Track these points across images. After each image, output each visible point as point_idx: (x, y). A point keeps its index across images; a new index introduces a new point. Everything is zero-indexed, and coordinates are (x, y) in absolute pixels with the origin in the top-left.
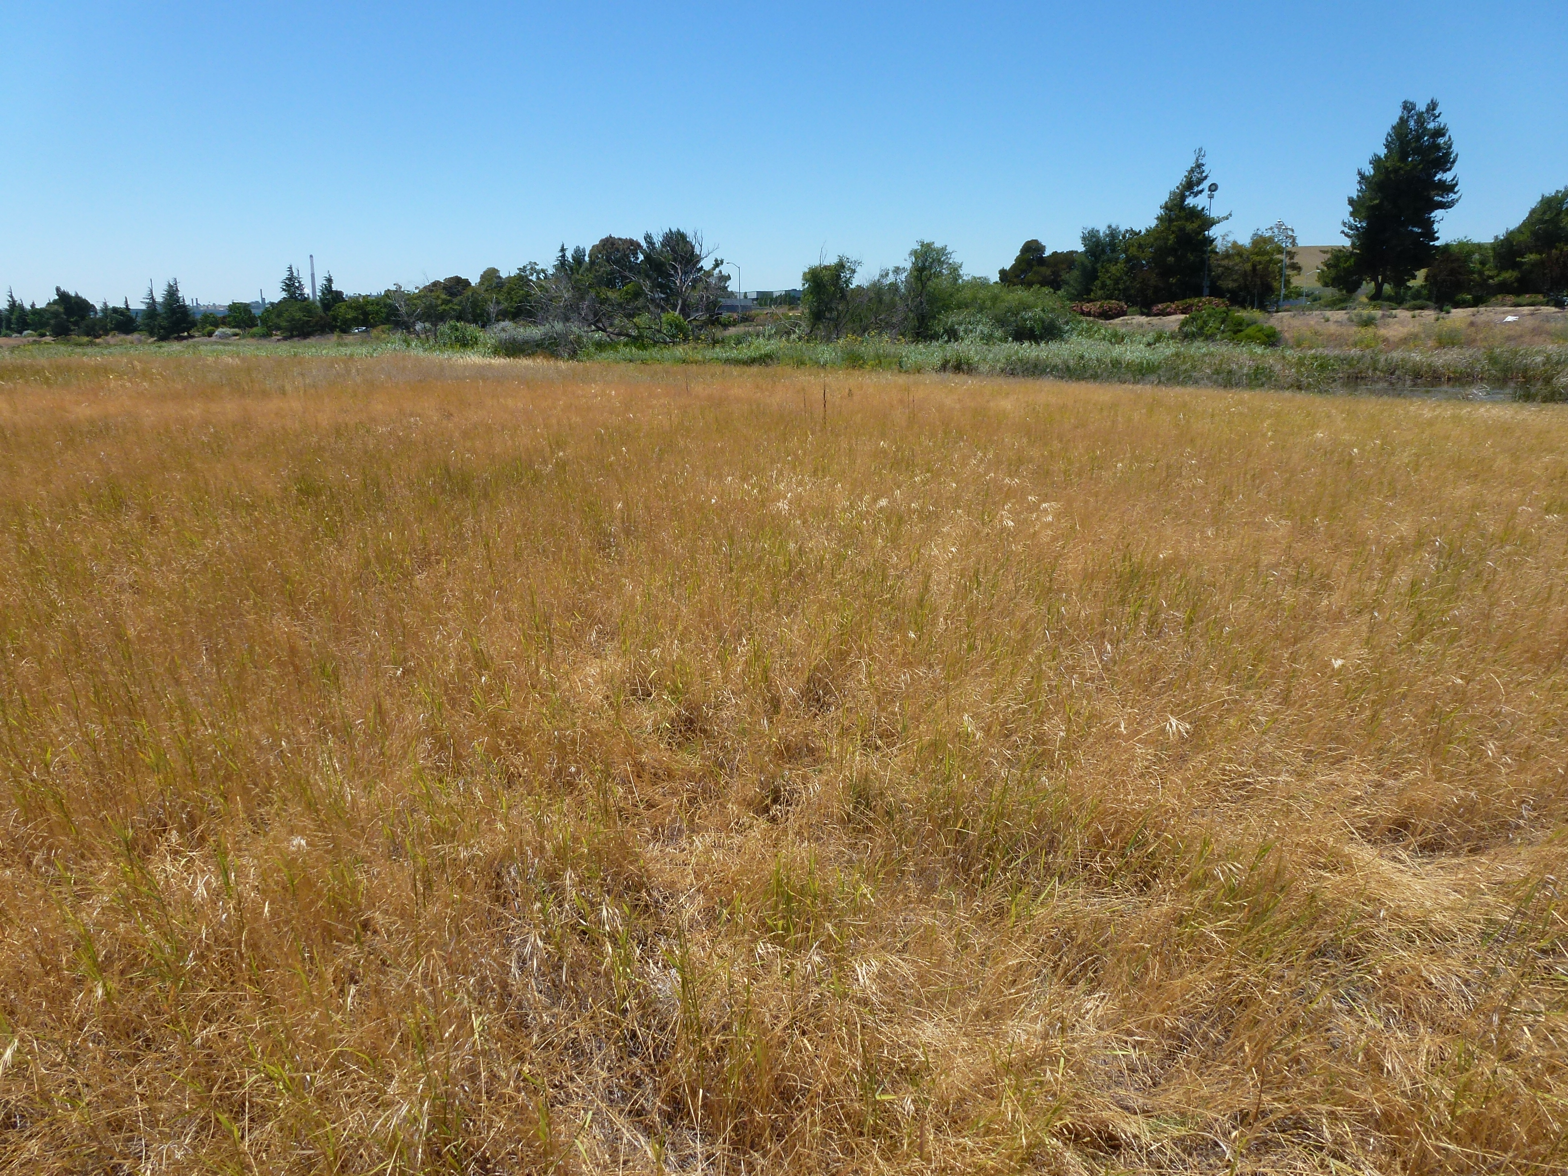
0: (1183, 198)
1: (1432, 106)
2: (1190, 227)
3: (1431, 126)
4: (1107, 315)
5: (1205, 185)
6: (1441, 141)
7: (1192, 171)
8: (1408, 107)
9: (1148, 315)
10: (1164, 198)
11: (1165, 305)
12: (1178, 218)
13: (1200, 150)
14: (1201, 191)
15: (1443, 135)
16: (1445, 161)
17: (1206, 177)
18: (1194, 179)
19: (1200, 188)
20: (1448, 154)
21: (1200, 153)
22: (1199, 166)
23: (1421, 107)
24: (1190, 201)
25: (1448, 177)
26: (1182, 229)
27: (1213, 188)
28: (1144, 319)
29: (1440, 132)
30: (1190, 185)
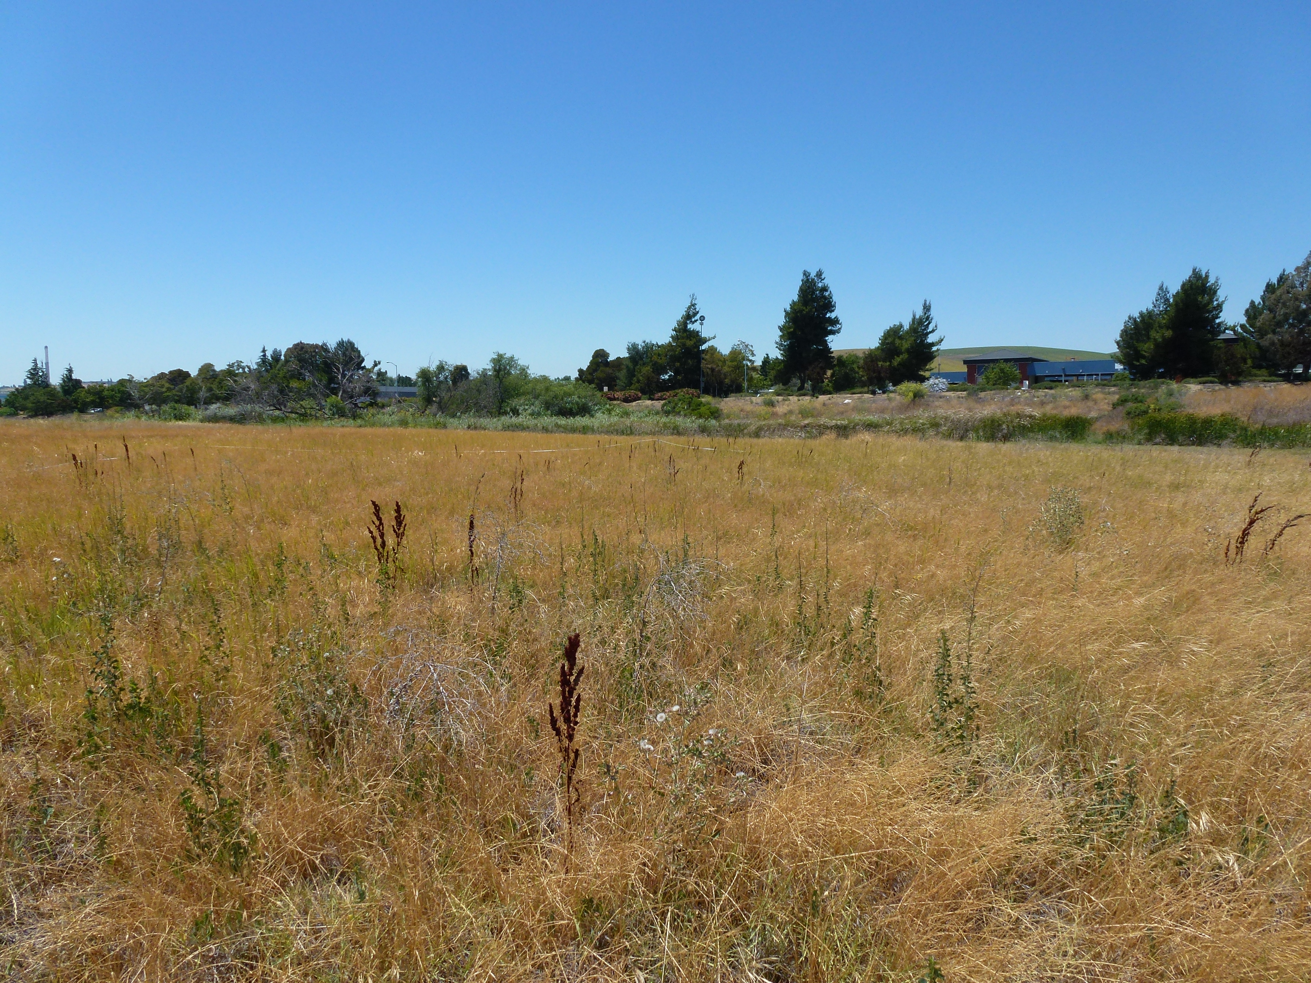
0: (685, 324)
1: (819, 274)
2: (689, 343)
3: (820, 285)
4: (627, 400)
5: (697, 317)
6: (827, 294)
7: (689, 308)
8: (806, 274)
10: (674, 325)
12: (683, 338)
13: (693, 295)
14: (696, 321)
16: (828, 305)
17: (698, 312)
18: (691, 313)
19: (696, 318)
20: (830, 302)
21: (693, 297)
22: (694, 305)
23: (813, 275)
24: (690, 326)
25: (833, 315)
26: (684, 345)
27: (702, 318)
29: (825, 289)
30: (689, 317)
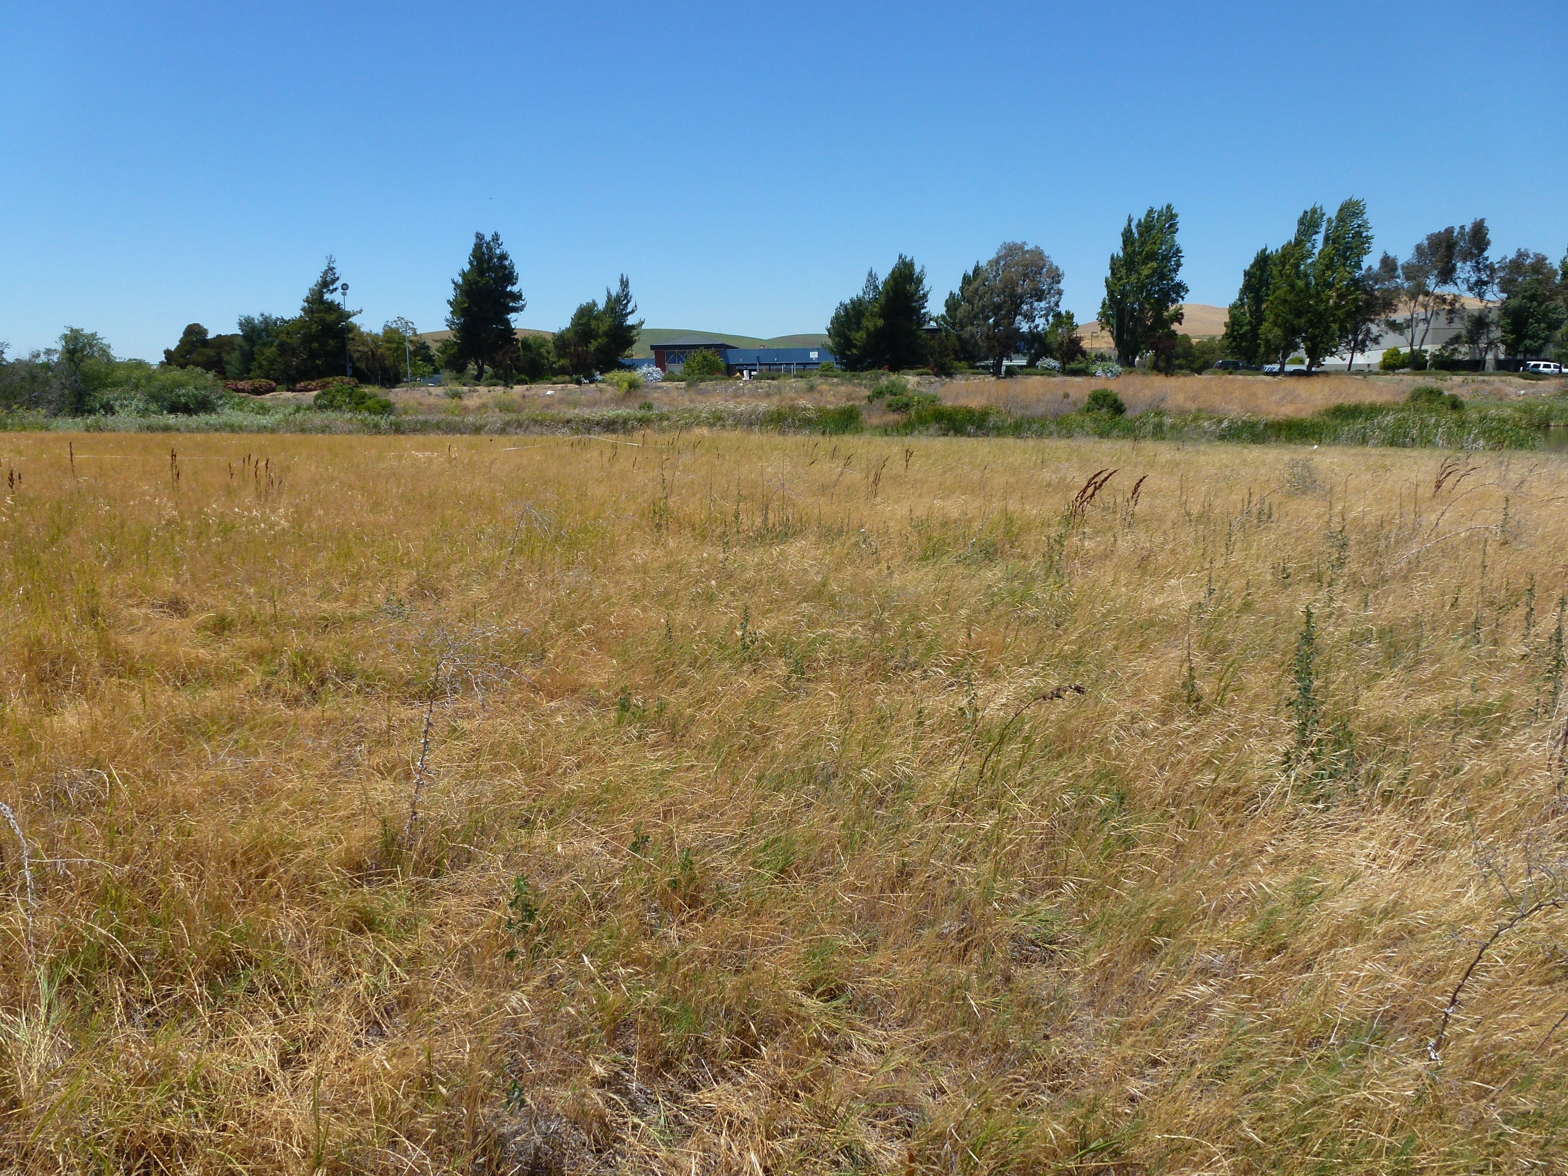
0: (321, 294)
1: (496, 238)
2: (330, 318)
3: (498, 252)
4: (257, 391)
5: (338, 284)
6: (507, 263)
7: (326, 273)
8: (479, 237)
9: (293, 391)
10: (306, 293)
11: (306, 383)
12: (319, 311)
13: (331, 257)
14: (336, 289)
15: (506, 259)
16: (509, 277)
17: (338, 279)
18: (328, 279)
19: (335, 286)
20: (511, 273)
21: (331, 259)
22: (332, 269)
23: (488, 238)
24: (328, 297)
25: (515, 289)
26: (323, 320)
27: (345, 287)
28: (289, 394)
29: (503, 257)
30: (326, 284)
